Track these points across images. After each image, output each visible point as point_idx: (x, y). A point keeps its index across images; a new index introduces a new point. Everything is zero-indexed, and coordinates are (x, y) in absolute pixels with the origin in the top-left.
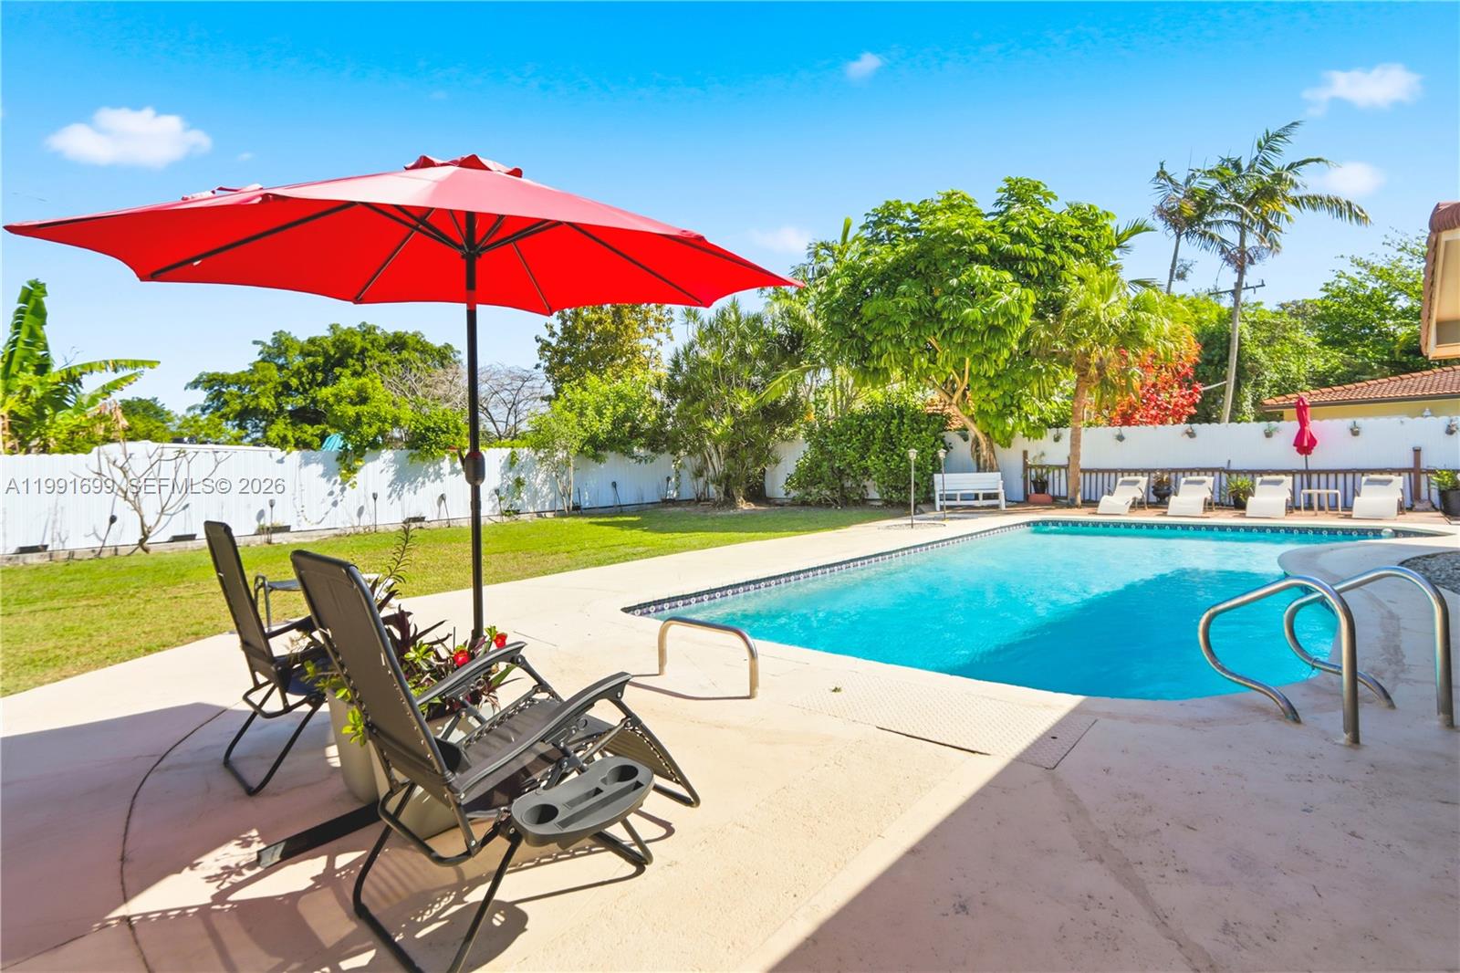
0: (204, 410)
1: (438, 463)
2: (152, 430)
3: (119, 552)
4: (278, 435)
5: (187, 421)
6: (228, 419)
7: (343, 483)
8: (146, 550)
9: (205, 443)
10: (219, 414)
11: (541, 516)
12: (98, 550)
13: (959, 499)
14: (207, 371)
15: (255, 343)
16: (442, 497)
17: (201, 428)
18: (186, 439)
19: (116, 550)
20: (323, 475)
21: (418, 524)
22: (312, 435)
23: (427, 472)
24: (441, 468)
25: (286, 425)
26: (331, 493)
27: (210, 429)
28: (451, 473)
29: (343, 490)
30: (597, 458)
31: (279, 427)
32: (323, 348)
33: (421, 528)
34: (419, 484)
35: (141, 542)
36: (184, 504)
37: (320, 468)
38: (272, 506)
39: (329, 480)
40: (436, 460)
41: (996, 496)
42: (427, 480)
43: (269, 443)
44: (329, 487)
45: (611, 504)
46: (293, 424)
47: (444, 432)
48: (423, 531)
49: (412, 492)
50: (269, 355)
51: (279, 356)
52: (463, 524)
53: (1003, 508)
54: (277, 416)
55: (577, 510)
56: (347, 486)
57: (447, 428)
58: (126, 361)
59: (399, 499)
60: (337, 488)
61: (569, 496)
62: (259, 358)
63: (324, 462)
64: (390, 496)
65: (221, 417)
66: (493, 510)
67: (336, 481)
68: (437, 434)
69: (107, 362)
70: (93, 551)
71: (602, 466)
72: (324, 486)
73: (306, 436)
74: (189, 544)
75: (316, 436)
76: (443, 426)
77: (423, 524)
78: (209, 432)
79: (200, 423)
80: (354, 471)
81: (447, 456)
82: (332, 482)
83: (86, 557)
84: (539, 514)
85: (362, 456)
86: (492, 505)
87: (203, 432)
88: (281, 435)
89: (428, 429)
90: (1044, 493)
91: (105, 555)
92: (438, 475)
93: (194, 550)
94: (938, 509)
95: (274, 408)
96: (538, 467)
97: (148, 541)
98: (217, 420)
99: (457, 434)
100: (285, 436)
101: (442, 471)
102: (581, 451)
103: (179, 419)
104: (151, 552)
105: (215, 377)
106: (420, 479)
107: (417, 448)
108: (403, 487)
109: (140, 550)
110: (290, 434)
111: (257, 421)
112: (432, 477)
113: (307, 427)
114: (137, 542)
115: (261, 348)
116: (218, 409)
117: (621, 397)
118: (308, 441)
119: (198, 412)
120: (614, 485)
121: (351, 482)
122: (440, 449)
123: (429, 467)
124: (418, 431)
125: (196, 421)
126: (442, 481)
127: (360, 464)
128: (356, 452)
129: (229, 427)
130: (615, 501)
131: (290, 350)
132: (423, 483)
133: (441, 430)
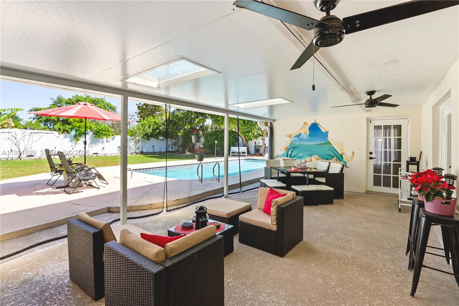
0: (34, 119)
1: (102, 139)
2: (17, 125)
3: (13, 159)
4: (58, 128)
5: (28, 122)
6: (41, 122)
7: (75, 143)
8: (21, 159)
9: (35, 129)
10: (39, 120)
11: (132, 154)
12: (7, 158)
13: (236, 153)
14: (35, 107)
15: (51, 99)
16: (103, 148)
17: (33, 125)
18: (28, 128)
19: (12, 158)
20: (70, 141)
21: (96, 155)
22: (69, 128)
23: (99, 141)
24: (103, 140)
25: (60, 125)
26: (72, 146)
27: (36, 125)
28: (106, 142)
29: (75, 145)
30: (148, 139)
31: (58, 126)
32: (72, 102)
33: (97, 156)
34: (97, 145)
35: (19, 157)
36: (31, 147)
37: (69, 139)
38: (55, 148)
39: (71, 142)
40: (102, 138)
41: (245, 153)
42: (99, 143)
43: (55, 130)
44: (71, 144)
45: (152, 152)
46: (63, 125)
47: (104, 131)
48: (97, 157)
49: (95, 146)
50: (56, 103)
51: (59, 103)
52: (109, 155)
53: (246, 156)
54: (58, 122)
55: (142, 153)
56: (76, 144)
57: (105, 130)
58: (15, 109)
59: (91, 148)
60: (74, 144)
61: (140, 149)
62: (52, 104)
63: (70, 137)
64: (89, 147)
65: (39, 122)
66: (118, 152)
67: (73, 143)
68: (102, 131)
69: (9, 109)
70: (6, 159)
71: (150, 141)
72: (70, 144)
73: (67, 128)
74: (32, 158)
75: (70, 128)
76: (104, 129)
77: (98, 155)
78: (36, 126)
79: (33, 123)
80: (79, 140)
81: (105, 137)
82: (72, 143)
83: (4, 160)
84: (131, 154)
85: (81, 136)
86: (118, 150)
87: (34, 126)
88: (59, 128)
89: (100, 130)
90: (258, 152)
91: (9, 159)
92: (102, 142)
93: (33, 159)
94: (231, 155)
95: (56, 119)
96: (131, 141)
97: (21, 156)
98: (38, 123)
99: (108, 131)
100: (60, 128)
101: (103, 141)
102: (143, 137)
103: (26, 122)
104: (22, 159)
105: (38, 109)
106: (97, 143)
107: (97, 135)
108: (92, 145)
109: (19, 159)
110: (62, 128)
111: (51, 123)
112: (101, 143)
113: (67, 126)
114: (18, 156)
115: (53, 101)
116: (39, 119)
117: (156, 123)
118: (67, 130)
119: (32, 119)
120: (153, 146)
121: (77, 143)
122: (103, 135)
123: (100, 140)
124: (97, 130)
125: (31, 123)
126: (104, 144)
127: (80, 138)
128: (79, 135)
129: (42, 125)
130: (153, 151)
131: (62, 101)
132: (98, 144)
133: (103, 130)
